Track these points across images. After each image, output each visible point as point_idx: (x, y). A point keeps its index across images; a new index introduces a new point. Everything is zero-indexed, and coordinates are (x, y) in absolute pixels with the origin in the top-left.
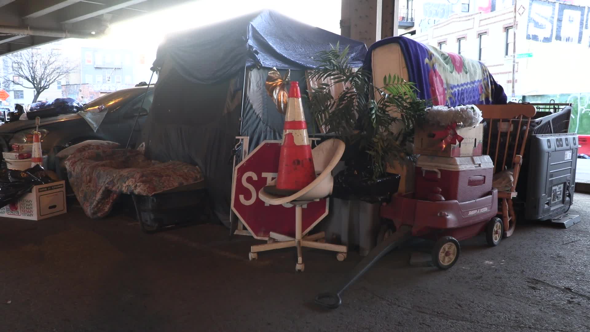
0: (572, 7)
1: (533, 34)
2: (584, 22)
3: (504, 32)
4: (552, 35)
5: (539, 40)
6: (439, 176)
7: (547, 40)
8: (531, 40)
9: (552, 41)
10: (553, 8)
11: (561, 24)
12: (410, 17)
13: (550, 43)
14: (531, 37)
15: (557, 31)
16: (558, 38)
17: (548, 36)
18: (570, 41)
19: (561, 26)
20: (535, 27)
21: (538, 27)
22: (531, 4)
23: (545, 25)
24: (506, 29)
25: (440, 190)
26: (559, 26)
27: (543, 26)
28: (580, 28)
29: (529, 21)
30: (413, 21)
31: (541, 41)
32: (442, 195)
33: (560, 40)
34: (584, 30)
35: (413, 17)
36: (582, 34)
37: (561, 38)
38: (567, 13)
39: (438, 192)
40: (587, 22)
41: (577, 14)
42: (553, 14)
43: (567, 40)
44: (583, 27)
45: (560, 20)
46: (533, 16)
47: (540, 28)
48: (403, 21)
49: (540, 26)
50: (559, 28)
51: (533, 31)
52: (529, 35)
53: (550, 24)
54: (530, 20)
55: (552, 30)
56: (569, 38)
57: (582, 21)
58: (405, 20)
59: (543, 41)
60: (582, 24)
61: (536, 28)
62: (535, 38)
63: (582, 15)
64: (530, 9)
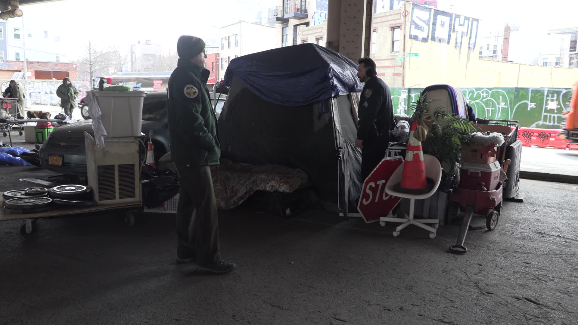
0: (444, 13)
1: (414, 35)
2: (452, 26)
3: (390, 31)
4: (428, 36)
5: (419, 40)
6: (480, 175)
7: (425, 40)
8: (413, 40)
9: (429, 41)
10: (429, 13)
11: (435, 27)
12: (303, 8)
13: (427, 43)
14: (413, 37)
15: (432, 33)
16: (433, 39)
17: (426, 37)
18: (441, 42)
19: (435, 29)
20: (416, 28)
21: (418, 29)
22: (413, 9)
23: (423, 27)
24: (392, 28)
25: (484, 184)
26: (434, 29)
27: (422, 28)
28: (449, 31)
29: (411, 23)
30: (307, 13)
31: (420, 41)
32: (485, 187)
33: (435, 41)
34: (452, 33)
35: (307, 8)
36: (450, 36)
37: (435, 39)
38: (440, 18)
39: (482, 185)
40: (454, 26)
41: (446, 19)
42: (430, 18)
43: (439, 41)
44: (451, 30)
45: (434, 24)
46: (415, 19)
47: (420, 30)
48: (298, 12)
49: (420, 28)
50: (434, 30)
51: (415, 32)
52: (411, 35)
53: (427, 27)
54: (413, 22)
55: (429, 32)
56: (441, 39)
57: (450, 25)
58: (299, 12)
59: (422, 41)
60: (450, 28)
61: (416, 30)
62: (416, 38)
63: (451, 20)
64: (412, 13)
